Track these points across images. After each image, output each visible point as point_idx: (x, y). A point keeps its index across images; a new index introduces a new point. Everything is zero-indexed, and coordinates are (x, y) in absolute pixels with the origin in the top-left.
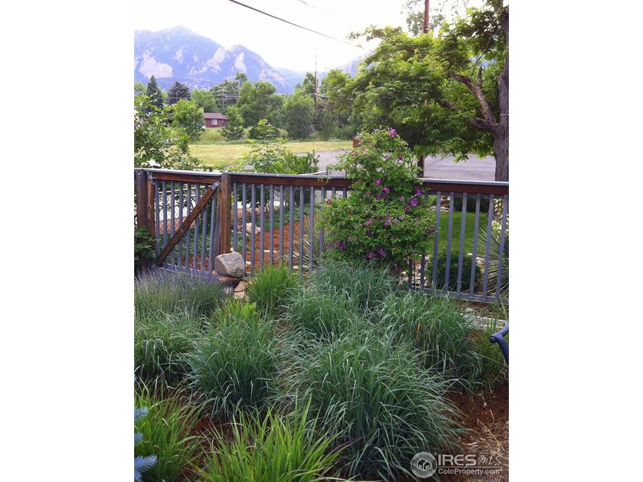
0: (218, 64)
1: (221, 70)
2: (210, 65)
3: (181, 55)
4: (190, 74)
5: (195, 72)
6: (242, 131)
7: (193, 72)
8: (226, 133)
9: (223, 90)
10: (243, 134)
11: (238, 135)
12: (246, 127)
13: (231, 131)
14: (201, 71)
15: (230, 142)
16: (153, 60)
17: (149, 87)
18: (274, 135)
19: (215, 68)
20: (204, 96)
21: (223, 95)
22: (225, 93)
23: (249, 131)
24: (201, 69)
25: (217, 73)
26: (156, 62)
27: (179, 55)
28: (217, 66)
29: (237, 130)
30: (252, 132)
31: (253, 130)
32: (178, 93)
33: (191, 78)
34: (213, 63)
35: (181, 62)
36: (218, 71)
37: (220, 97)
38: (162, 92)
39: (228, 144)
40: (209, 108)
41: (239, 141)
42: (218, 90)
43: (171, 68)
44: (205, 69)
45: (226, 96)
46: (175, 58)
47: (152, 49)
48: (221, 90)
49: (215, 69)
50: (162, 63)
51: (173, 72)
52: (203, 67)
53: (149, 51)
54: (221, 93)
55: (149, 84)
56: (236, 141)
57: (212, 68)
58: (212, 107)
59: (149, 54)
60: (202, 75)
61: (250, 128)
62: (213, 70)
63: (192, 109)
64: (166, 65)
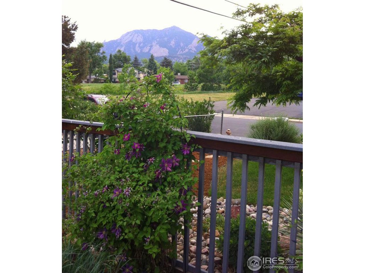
0: (194, 47)
1: (196, 50)
2: (190, 48)
3: (174, 43)
4: (178, 54)
5: (181, 52)
6: (197, 86)
7: (180, 52)
8: (187, 87)
9: (193, 62)
10: (198, 88)
11: (195, 88)
12: (200, 83)
13: (191, 86)
14: (184, 52)
15: (189, 92)
16: (158, 46)
17: (149, 61)
18: (218, 88)
19: (192, 49)
20: (181, 66)
21: (193, 65)
22: (194, 63)
23: (202, 86)
24: (185, 50)
25: (194, 52)
26: (159, 47)
27: (173, 43)
28: (194, 48)
29: (194, 85)
30: (203, 87)
31: (204, 85)
32: (166, 64)
33: (179, 56)
34: (191, 47)
35: (173, 47)
36: (195, 51)
37: (191, 66)
38: (157, 64)
39: (187, 94)
40: (184, 73)
41: (195, 92)
42: (190, 62)
43: (167, 50)
44: (187, 50)
45: (194, 65)
46: (170, 44)
47: (158, 40)
48: (192, 62)
49: (193, 51)
50: (162, 48)
51: (169, 52)
52: (185, 49)
53: (156, 41)
54: (192, 63)
55: (150, 59)
56: (192, 92)
57: (191, 49)
58: (185, 72)
59: (156, 42)
60: (185, 54)
61: (202, 84)
62: (192, 51)
63: (167, 73)
64: (165, 49)
